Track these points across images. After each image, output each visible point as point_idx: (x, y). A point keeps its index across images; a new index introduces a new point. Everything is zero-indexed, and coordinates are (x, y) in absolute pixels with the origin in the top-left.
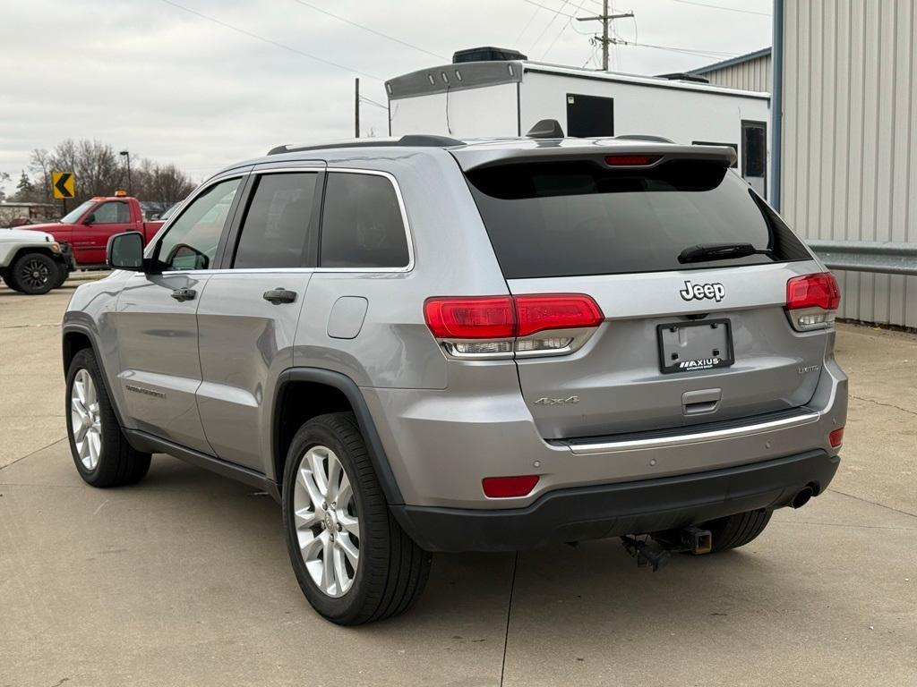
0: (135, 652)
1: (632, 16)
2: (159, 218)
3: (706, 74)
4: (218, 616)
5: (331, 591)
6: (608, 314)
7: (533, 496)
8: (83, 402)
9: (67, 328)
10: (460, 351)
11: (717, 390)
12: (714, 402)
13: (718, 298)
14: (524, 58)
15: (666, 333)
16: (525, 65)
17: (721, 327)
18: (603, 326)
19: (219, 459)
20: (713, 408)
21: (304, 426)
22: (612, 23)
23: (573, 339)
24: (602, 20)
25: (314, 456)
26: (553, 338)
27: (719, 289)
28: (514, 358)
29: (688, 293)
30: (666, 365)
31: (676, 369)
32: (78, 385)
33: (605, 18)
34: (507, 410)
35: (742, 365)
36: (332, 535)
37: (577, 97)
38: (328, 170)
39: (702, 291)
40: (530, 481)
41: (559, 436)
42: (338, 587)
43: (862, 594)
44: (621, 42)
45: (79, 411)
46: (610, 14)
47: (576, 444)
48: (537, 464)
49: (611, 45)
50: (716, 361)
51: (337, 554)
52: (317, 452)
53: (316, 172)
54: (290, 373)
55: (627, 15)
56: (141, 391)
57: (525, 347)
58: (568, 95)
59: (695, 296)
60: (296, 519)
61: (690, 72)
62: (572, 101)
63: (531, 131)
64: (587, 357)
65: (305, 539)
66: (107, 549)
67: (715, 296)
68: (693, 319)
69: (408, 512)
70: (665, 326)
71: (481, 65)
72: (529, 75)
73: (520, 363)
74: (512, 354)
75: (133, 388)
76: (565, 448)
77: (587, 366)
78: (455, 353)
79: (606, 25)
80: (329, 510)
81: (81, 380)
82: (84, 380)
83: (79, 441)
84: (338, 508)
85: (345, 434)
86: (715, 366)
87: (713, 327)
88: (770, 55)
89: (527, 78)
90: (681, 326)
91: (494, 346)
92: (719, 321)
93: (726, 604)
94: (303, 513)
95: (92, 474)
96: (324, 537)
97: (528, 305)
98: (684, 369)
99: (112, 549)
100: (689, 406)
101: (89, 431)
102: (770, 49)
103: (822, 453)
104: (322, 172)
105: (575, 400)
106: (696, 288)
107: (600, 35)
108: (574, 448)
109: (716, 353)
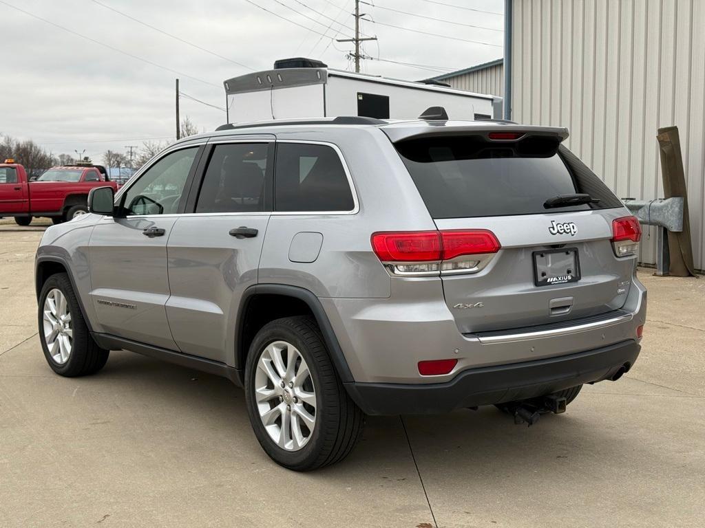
0: (151, 494)
1: (376, 39)
2: (36, 179)
3: (446, 79)
4: (202, 467)
5: (289, 446)
6: (503, 244)
7: (454, 374)
8: (54, 313)
9: (40, 259)
10: (400, 270)
11: (570, 298)
12: (568, 306)
13: (573, 233)
14: (326, 66)
15: (538, 258)
16: (329, 72)
17: (572, 253)
18: (500, 252)
19: (182, 353)
20: (568, 310)
21: (266, 327)
22: (361, 44)
23: (479, 262)
24: (355, 42)
25: (274, 349)
26: (466, 261)
27: (573, 227)
28: (440, 275)
29: (554, 229)
30: (539, 280)
31: (545, 283)
32: (49, 301)
33: (357, 40)
34: (436, 312)
35: (586, 281)
36: (289, 405)
37: (364, 95)
38: (277, 141)
39: (562, 228)
40: (450, 364)
41: (469, 332)
42: (295, 443)
43: (653, 441)
44: (368, 58)
45: (51, 320)
46: (360, 37)
47: (482, 336)
48: (457, 351)
49: (361, 60)
50: (570, 278)
51: (294, 420)
52: (277, 346)
53: (267, 143)
54: (256, 288)
55: (372, 39)
56: (111, 305)
57: (447, 268)
58: (359, 94)
59: (558, 232)
60: (256, 395)
61: (434, 78)
62: (361, 98)
63: (422, 115)
64: (488, 274)
65: (264, 410)
66: (94, 421)
67: (570, 231)
68: (555, 248)
69: (357, 387)
70: (538, 253)
71: (296, 70)
72: (332, 78)
73: (444, 279)
74: (439, 272)
75: (104, 302)
76: (476, 340)
77: (489, 282)
78: (396, 271)
79: (357, 45)
80: (287, 388)
81: (53, 297)
82: (56, 297)
83: (50, 343)
84: (296, 386)
85: (303, 332)
86: (569, 281)
87: (567, 253)
88: (502, 64)
89: (331, 80)
90: (547, 252)
91: (424, 267)
92: (571, 249)
93: (564, 450)
94: (262, 390)
95: (63, 367)
96: (282, 407)
97: (450, 237)
98: (550, 283)
99: (99, 421)
100: (553, 309)
101: (59, 335)
102: (502, 60)
103: (633, 342)
104: (272, 143)
105: (481, 305)
106: (559, 226)
107: (354, 53)
108: (482, 339)
109: (569, 272)
